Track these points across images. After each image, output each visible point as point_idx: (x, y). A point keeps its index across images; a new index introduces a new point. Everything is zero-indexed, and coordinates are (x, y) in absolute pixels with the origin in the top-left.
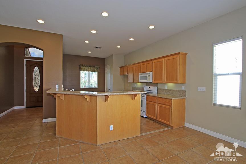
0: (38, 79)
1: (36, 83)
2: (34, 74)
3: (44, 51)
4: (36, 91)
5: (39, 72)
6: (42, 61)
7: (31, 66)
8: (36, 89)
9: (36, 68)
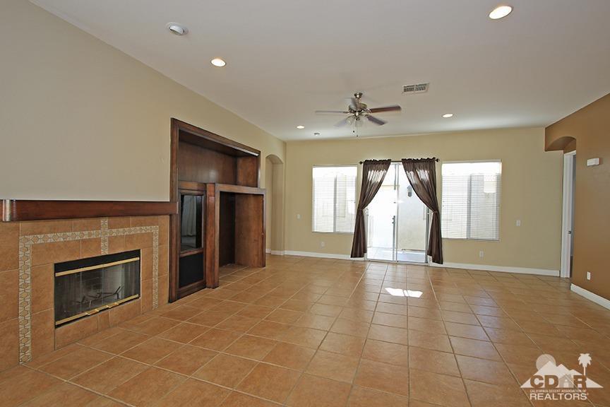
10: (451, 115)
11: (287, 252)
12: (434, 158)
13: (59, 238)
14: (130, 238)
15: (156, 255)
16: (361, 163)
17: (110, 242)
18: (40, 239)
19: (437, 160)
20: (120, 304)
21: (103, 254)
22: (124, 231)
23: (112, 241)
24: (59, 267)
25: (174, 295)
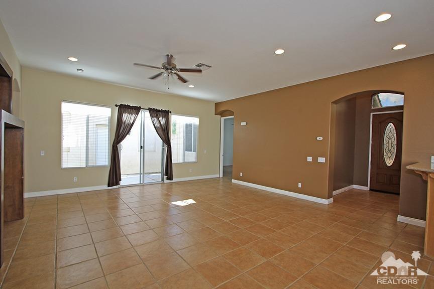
0: (393, 145)
1: (390, 151)
2: (385, 135)
3: (405, 94)
4: (388, 165)
5: (395, 132)
6: (402, 111)
7: (380, 123)
8: (389, 162)
9: (391, 126)
10: (193, 86)
12: (168, 110)
16: (116, 106)
19: (170, 112)
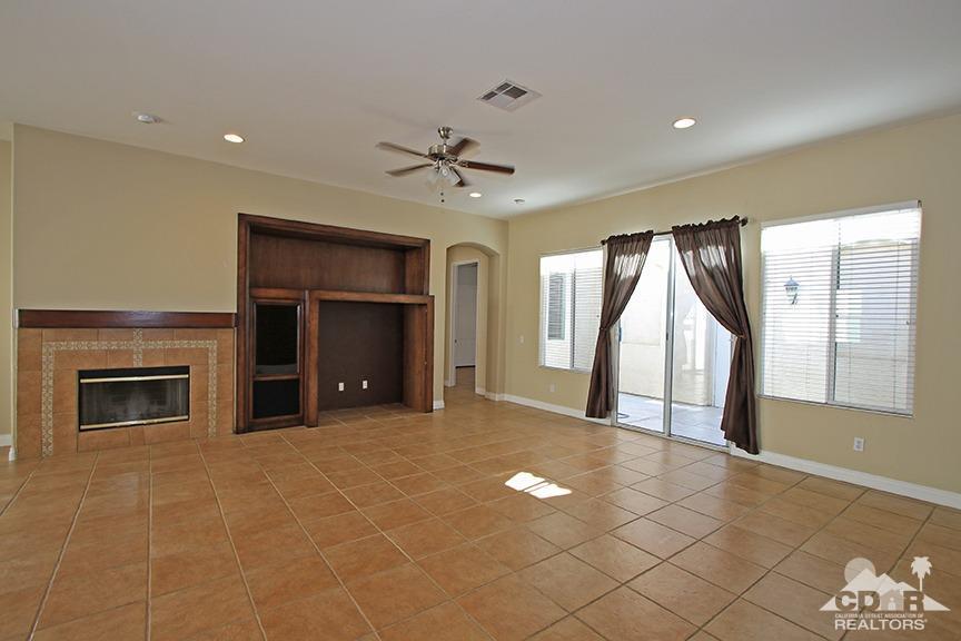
11: (507, 397)
12: (736, 218)
13: (84, 346)
14: (174, 352)
15: (213, 375)
16: (603, 242)
17: (144, 355)
18: (63, 346)
19: (743, 222)
20: (158, 423)
21: (135, 366)
22: (165, 345)
23: (146, 353)
24: (82, 374)
25: (241, 425)
